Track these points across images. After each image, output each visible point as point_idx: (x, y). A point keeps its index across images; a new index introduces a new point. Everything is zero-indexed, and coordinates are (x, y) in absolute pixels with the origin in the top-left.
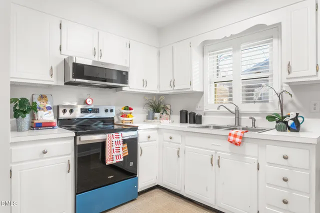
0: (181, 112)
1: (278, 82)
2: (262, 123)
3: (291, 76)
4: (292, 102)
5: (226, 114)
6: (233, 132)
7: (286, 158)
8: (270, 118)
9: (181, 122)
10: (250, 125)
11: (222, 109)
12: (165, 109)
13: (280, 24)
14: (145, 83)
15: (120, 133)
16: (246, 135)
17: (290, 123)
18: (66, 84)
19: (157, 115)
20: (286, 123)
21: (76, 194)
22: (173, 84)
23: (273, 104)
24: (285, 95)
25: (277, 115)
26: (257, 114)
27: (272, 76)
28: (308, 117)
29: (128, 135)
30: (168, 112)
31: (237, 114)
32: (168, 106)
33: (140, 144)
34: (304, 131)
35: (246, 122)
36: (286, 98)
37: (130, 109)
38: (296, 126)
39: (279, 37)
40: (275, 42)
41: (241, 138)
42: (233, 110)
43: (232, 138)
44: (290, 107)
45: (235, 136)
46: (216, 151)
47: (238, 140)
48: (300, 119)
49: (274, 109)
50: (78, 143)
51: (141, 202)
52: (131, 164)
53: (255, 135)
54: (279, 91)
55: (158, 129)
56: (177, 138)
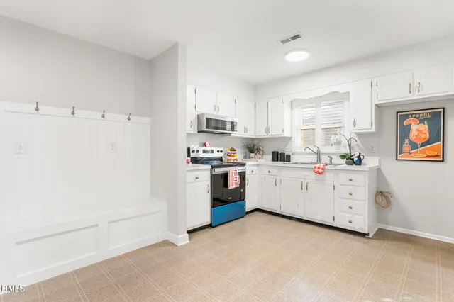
0: (273, 152)
1: (348, 132)
2: (337, 160)
3: (355, 128)
4: (358, 145)
5: (310, 154)
6: (317, 166)
7: (351, 180)
8: (342, 157)
9: (273, 160)
10: (328, 162)
11: (308, 150)
12: (258, 150)
13: (349, 93)
14: (246, 130)
15: (237, 167)
16: (326, 167)
17: (355, 159)
18: (199, 132)
19: (252, 155)
20: (353, 159)
21: (212, 207)
22: (268, 130)
23: (345, 146)
24: (353, 141)
25: (347, 154)
26: (333, 154)
27: (344, 127)
28: (367, 155)
29: (241, 169)
30: (261, 152)
31: (319, 154)
32: (261, 148)
33: (247, 177)
34: (365, 164)
35: (325, 159)
36: (353, 143)
37: (235, 150)
38: (359, 162)
39: (348, 100)
40: (346, 103)
41: (323, 169)
42: (316, 151)
43: (316, 170)
44: (356, 149)
45: (319, 168)
46: (305, 179)
47: (320, 171)
48: (362, 157)
49: (345, 151)
50: (213, 173)
51: (247, 219)
52: (242, 191)
53: (333, 167)
54: (348, 138)
55: (258, 165)
56: (274, 171)
